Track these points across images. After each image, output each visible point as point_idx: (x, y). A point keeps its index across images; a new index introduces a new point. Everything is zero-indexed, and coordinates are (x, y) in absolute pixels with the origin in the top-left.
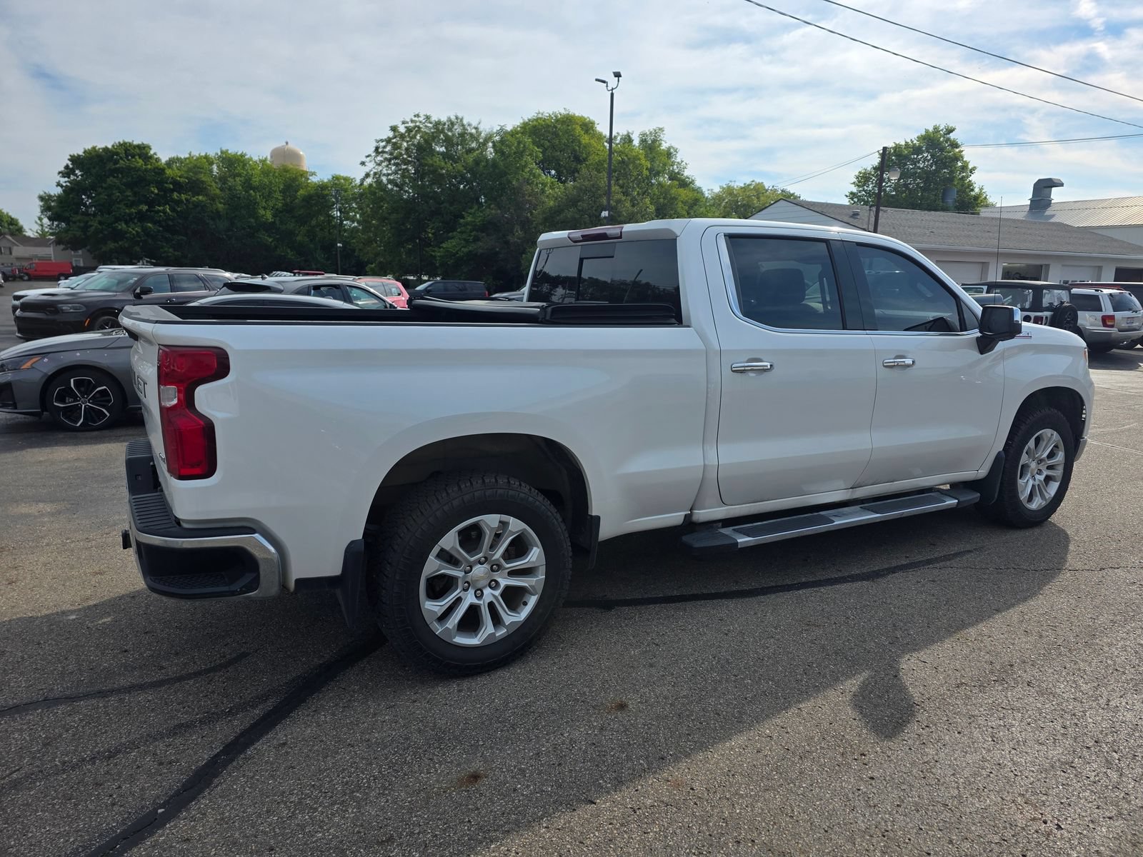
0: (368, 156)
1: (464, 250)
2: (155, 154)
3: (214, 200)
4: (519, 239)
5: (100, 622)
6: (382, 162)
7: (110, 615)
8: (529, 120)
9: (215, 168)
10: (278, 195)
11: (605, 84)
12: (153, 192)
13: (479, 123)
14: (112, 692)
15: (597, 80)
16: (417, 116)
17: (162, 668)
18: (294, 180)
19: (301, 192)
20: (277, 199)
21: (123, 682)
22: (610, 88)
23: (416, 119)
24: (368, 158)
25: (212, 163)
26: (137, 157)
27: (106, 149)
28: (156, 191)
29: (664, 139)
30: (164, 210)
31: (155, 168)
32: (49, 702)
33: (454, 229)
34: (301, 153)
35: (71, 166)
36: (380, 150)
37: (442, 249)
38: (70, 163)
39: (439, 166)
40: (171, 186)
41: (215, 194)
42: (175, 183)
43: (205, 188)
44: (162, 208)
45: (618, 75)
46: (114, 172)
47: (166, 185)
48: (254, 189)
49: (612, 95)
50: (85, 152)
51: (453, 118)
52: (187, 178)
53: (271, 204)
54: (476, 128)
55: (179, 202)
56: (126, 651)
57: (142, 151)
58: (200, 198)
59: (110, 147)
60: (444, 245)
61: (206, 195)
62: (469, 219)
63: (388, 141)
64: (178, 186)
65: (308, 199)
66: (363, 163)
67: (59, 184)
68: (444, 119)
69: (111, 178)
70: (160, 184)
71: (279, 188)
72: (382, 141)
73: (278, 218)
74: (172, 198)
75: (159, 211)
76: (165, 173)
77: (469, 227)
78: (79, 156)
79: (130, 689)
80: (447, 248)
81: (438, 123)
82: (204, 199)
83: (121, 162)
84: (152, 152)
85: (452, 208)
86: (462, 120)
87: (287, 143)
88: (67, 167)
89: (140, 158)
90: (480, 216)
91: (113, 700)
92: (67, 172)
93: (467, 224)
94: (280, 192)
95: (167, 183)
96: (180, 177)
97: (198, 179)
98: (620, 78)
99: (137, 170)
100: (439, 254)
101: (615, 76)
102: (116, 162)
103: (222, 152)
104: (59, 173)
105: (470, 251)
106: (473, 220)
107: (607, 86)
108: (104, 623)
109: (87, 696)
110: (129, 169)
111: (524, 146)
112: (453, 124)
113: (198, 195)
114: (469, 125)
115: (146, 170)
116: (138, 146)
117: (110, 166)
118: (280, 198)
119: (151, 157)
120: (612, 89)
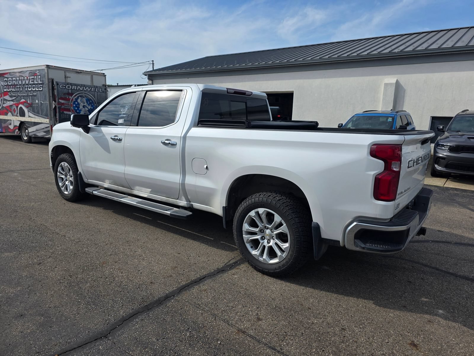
5: (428, 300)
7: (421, 301)
14: (433, 268)
17: (412, 266)
21: (428, 269)
32: (455, 275)
56: (422, 279)
79: (426, 266)
91: (433, 265)
108: (426, 298)
109: (442, 271)
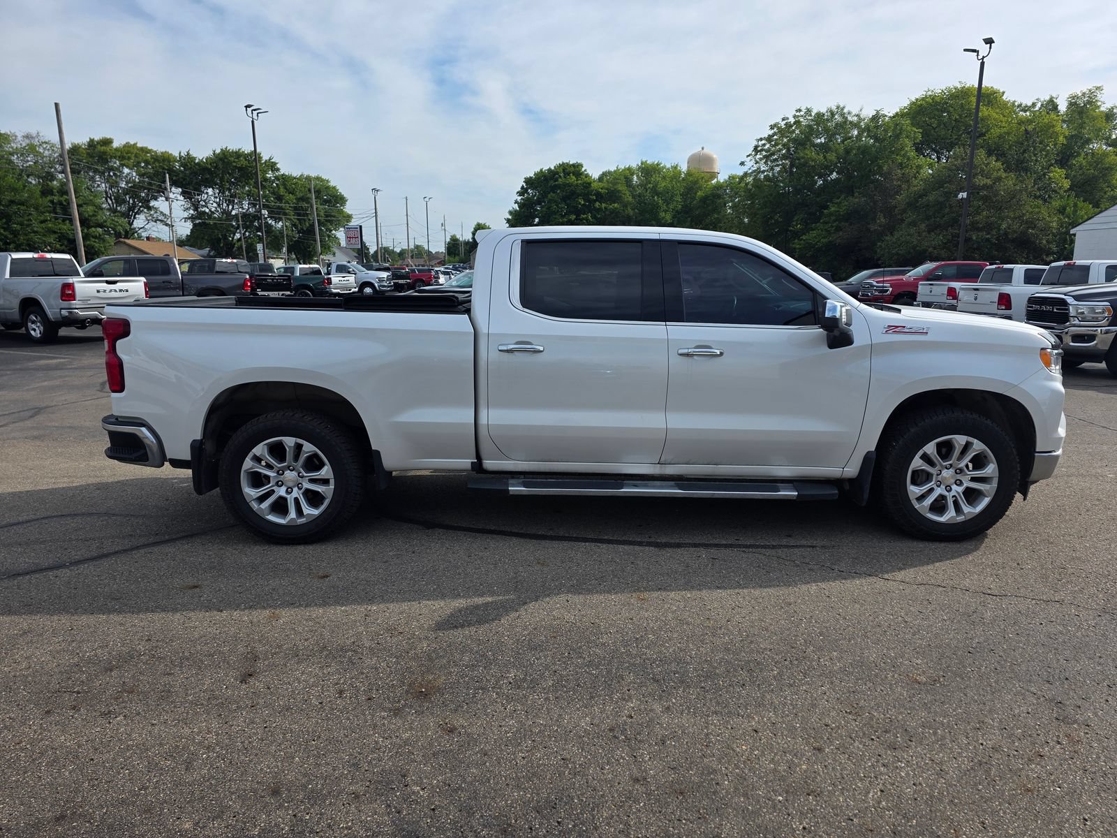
0: (748, 156)
1: (824, 240)
2: (585, 170)
3: (626, 207)
4: (880, 226)
6: (761, 159)
8: (917, 100)
9: (635, 178)
10: (679, 198)
11: (976, 54)
12: (580, 203)
13: (861, 110)
15: (965, 50)
16: (800, 110)
18: (696, 182)
19: (699, 193)
20: (677, 201)
22: (980, 57)
23: (798, 114)
24: (749, 158)
25: (632, 174)
26: (571, 174)
27: (549, 170)
28: (583, 202)
29: (1102, 100)
30: (586, 218)
31: (584, 183)
33: (817, 220)
34: (715, 156)
35: (525, 187)
36: (759, 149)
37: (802, 242)
38: (524, 184)
39: (811, 158)
40: (594, 197)
41: (628, 201)
42: (598, 195)
43: (621, 196)
44: (585, 216)
45: (989, 41)
46: (554, 189)
47: (591, 197)
48: (658, 194)
49: (982, 64)
50: (535, 174)
51: (834, 108)
52: (607, 189)
53: (671, 207)
54: (858, 116)
55: (599, 210)
57: (574, 170)
58: (616, 205)
59: (553, 168)
60: (804, 237)
61: (621, 203)
62: (833, 209)
63: (769, 139)
64: (600, 197)
65: (704, 200)
66: (742, 164)
67: (516, 202)
68: (823, 110)
69: (551, 193)
70: (586, 196)
71: (680, 191)
72: (761, 139)
73: (676, 219)
74: (594, 207)
75: (583, 219)
76: (591, 186)
77: (833, 218)
78: (531, 177)
80: (807, 239)
81: (819, 115)
82: (618, 206)
83: (560, 180)
84: (583, 170)
85: (818, 199)
86: (842, 109)
87: (703, 148)
88: (522, 187)
89: (573, 175)
90: (845, 205)
92: (523, 192)
93: (831, 214)
94: (681, 195)
95: (591, 195)
96: (602, 189)
97: (615, 189)
98: (993, 44)
99: (570, 185)
100: (798, 246)
101: (986, 43)
102: (557, 180)
103: (642, 163)
104: (518, 193)
105: (830, 242)
106: (837, 209)
107: (978, 55)
110: (565, 185)
111: (901, 129)
112: (833, 114)
113: (614, 203)
114: (849, 113)
115: (577, 185)
116: (573, 165)
117: (552, 183)
118: (680, 200)
119: (581, 174)
120: (984, 57)
